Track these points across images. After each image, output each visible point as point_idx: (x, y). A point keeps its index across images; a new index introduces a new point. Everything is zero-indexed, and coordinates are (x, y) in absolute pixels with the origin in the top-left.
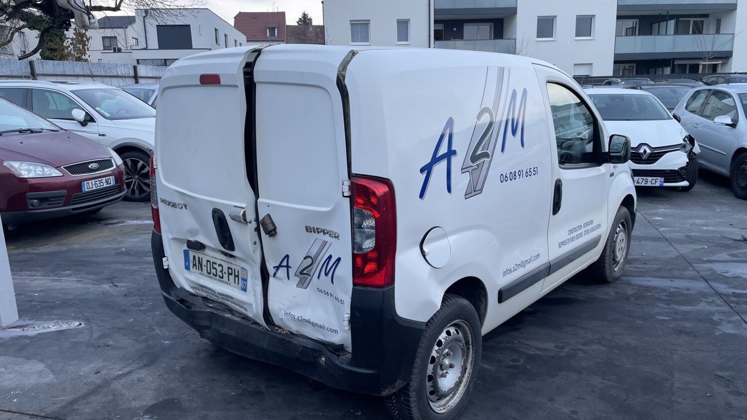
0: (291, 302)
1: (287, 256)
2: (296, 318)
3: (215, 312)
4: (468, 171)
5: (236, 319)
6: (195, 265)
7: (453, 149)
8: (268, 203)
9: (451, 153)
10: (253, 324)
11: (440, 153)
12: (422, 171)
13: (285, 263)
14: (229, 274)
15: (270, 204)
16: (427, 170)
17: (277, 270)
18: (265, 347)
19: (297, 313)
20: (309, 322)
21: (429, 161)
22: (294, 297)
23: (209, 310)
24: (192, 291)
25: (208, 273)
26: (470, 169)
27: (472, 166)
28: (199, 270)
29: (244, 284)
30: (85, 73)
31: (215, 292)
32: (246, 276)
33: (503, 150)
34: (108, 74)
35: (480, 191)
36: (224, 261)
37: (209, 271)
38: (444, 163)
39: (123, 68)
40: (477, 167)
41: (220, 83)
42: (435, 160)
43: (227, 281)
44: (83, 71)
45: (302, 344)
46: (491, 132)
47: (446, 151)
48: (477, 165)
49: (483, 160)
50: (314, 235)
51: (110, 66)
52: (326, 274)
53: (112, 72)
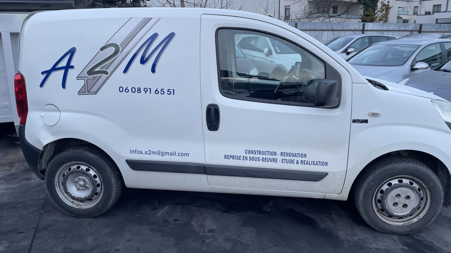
4: (84, 79)
7: (72, 64)
9: (69, 67)
11: (60, 65)
12: (43, 73)
16: (48, 73)
21: (50, 68)
26: (86, 79)
27: (88, 77)
30: (328, 29)
33: (125, 71)
34: (344, 29)
35: (95, 93)
38: (63, 72)
39: (355, 25)
40: (93, 78)
42: (54, 68)
44: (328, 27)
46: (114, 58)
47: (65, 65)
48: (94, 77)
49: (100, 75)
51: (346, 24)
53: (347, 28)
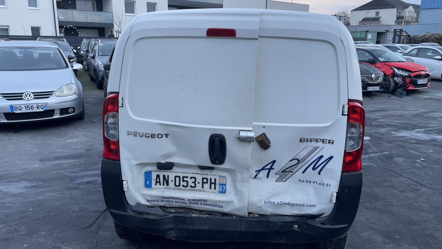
0: (270, 193)
1: (274, 162)
2: (276, 203)
3: (180, 215)
5: (205, 216)
6: (160, 182)
8: (263, 125)
10: (223, 216)
13: (269, 167)
14: (203, 183)
15: (265, 125)
17: (259, 173)
18: (243, 230)
19: (276, 200)
20: (289, 204)
22: (274, 189)
23: (171, 215)
24: (148, 204)
25: (175, 185)
28: (164, 185)
29: (223, 188)
31: (184, 200)
32: (225, 182)
36: (197, 174)
37: (177, 184)
41: (235, 36)
43: (201, 188)
45: (281, 220)
50: (305, 144)
52: (314, 169)
